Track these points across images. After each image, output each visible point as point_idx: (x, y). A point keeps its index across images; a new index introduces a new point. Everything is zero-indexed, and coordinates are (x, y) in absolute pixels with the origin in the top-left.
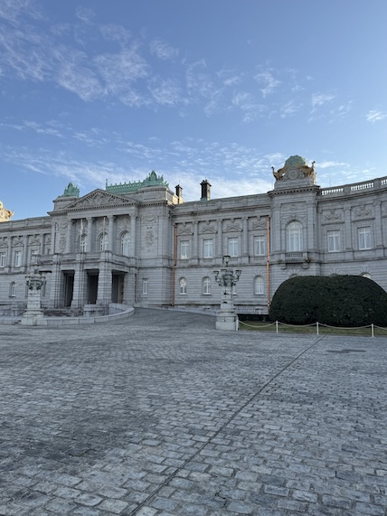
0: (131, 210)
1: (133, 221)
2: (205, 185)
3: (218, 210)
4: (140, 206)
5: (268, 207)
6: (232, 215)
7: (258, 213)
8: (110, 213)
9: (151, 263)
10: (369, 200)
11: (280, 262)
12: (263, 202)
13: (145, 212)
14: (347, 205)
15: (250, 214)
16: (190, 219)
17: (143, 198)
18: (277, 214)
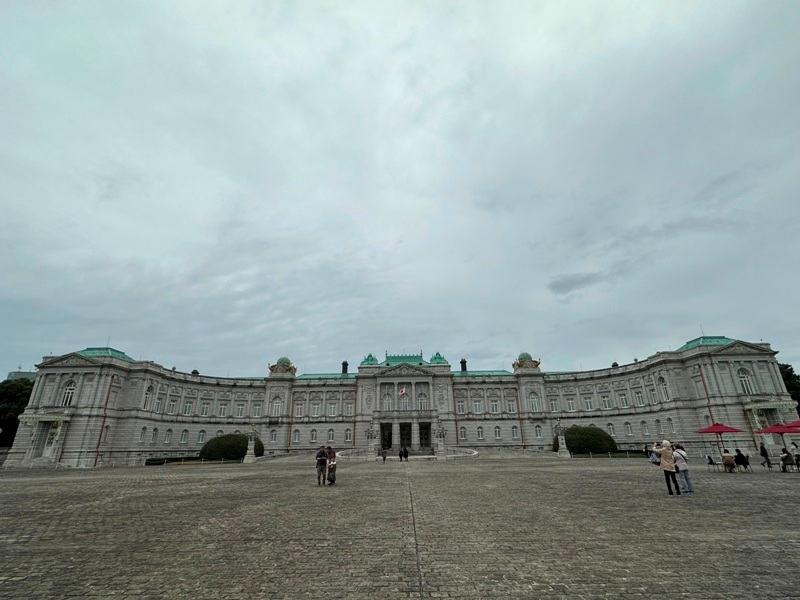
0: (429, 380)
1: (431, 387)
2: (463, 363)
3: (484, 382)
4: (435, 376)
5: (516, 382)
6: (493, 386)
7: (510, 386)
8: (413, 381)
9: (446, 417)
10: (572, 384)
11: (529, 418)
12: (512, 379)
13: (438, 381)
14: (560, 385)
15: (505, 386)
16: (464, 387)
17: (435, 371)
18: (523, 388)
